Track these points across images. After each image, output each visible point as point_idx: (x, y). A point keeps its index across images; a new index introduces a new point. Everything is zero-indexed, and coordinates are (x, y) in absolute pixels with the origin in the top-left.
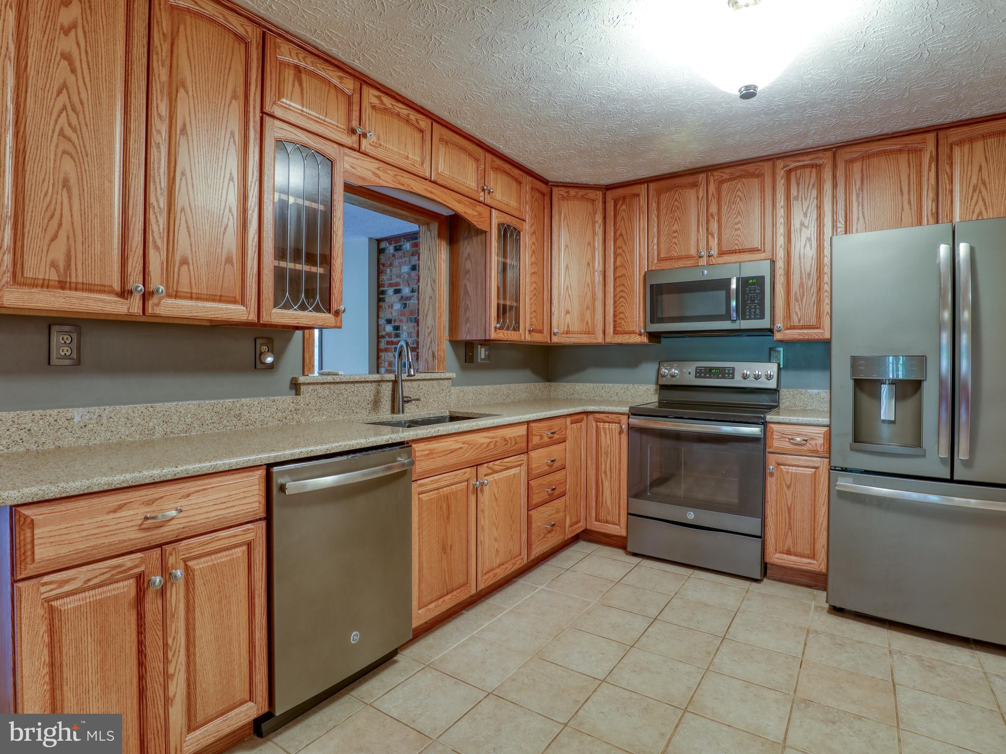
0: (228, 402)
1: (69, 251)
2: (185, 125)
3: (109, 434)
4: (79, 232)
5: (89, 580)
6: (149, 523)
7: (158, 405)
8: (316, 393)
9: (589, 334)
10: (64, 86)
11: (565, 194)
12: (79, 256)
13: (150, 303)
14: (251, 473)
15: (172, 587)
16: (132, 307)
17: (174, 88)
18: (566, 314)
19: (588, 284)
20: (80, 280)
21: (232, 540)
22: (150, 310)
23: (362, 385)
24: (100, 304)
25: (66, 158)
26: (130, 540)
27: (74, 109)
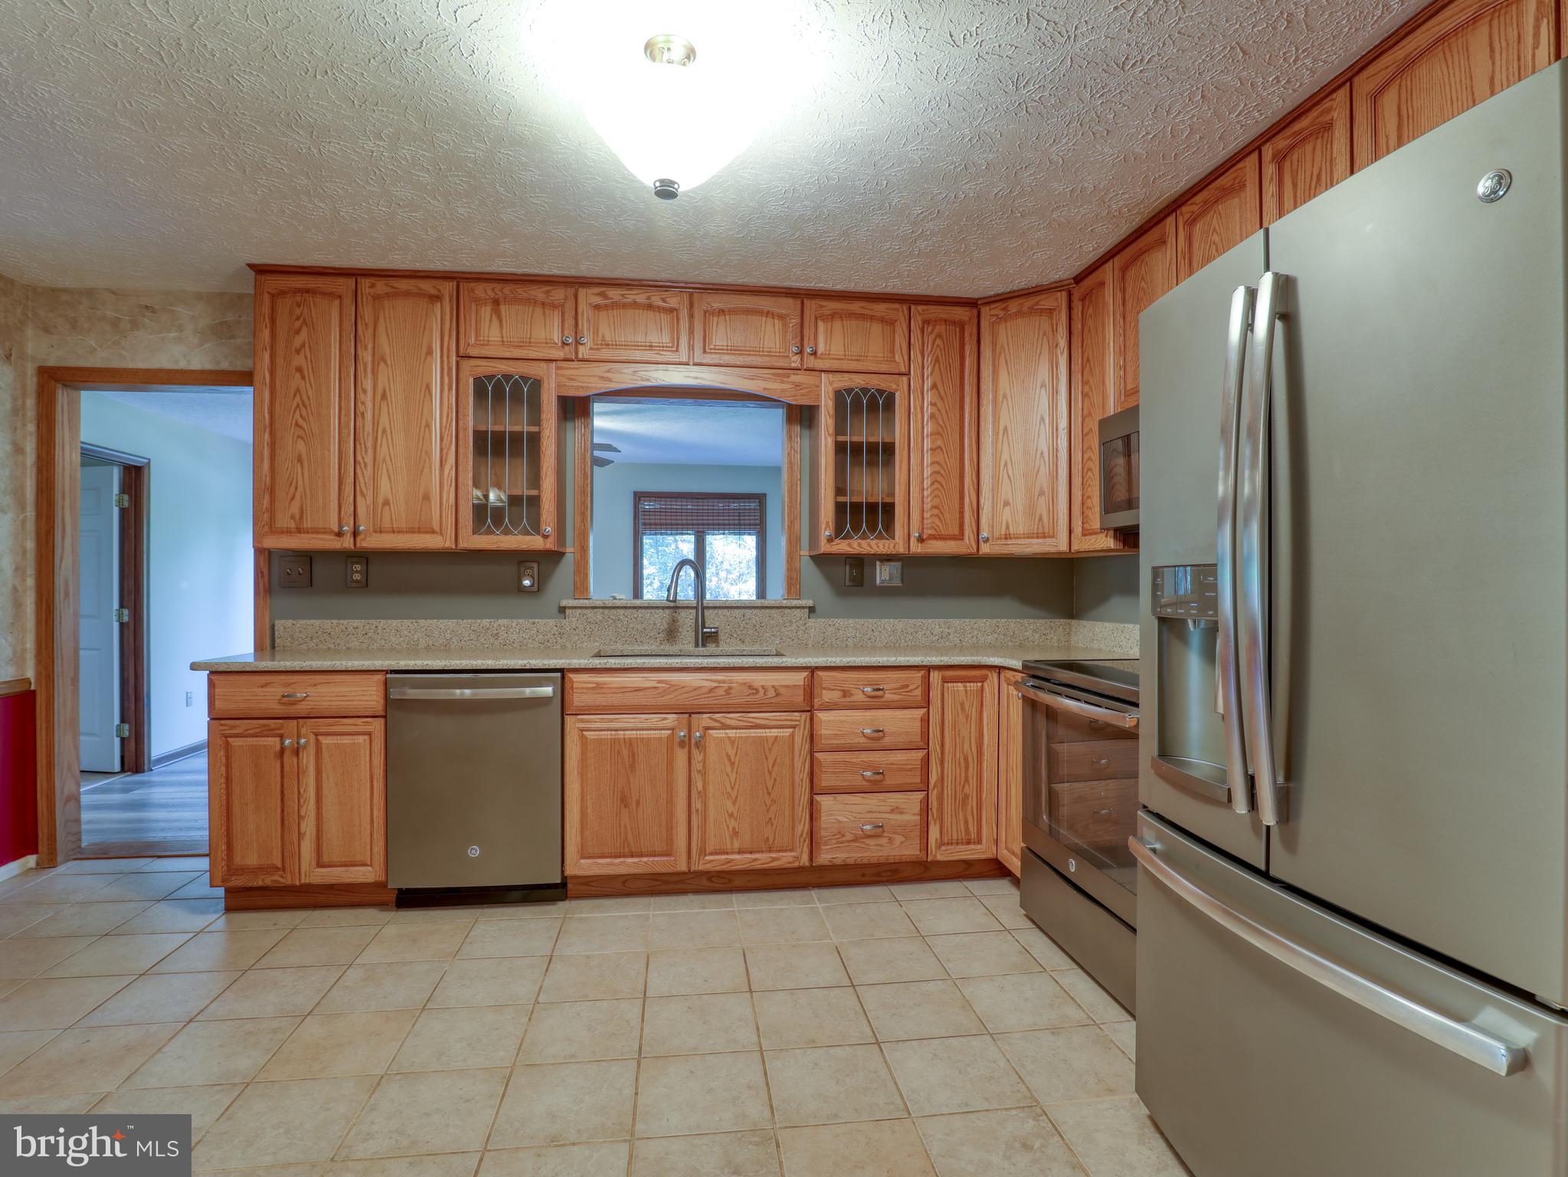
0: (485, 622)
1: (302, 506)
2: (384, 392)
3: (384, 642)
4: (308, 491)
5: (247, 730)
6: (287, 699)
7: (422, 622)
8: (585, 617)
9: (1045, 537)
10: (298, 391)
11: (1001, 314)
12: (309, 509)
13: (358, 539)
14: (370, 676)
15: (303, 751)
16: (347, 543)
17: (376, 363)
18: (1004, 506)
19: (1042, 453)
20: (309, 526)
21: (353, 727)
22: (358, 545)
23: (649, 611)
24: (322, 542)
25: (300, 442)
26: (274, 709)
27: (304, 406)
